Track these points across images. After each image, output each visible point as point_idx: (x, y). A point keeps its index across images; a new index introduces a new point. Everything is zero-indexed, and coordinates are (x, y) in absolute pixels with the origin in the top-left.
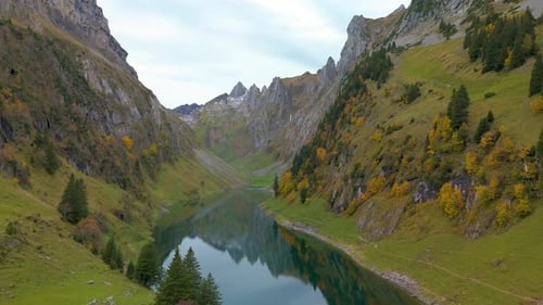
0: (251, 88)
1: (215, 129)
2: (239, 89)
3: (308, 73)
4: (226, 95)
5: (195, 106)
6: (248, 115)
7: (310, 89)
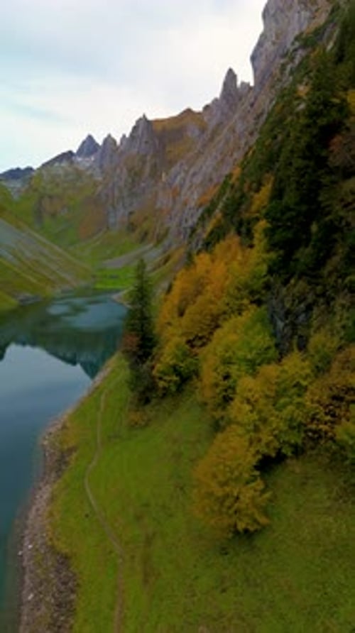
0: (106, 141)
1: (51, 197)
2: (89, 145)
3: (189, 111)
4: (70, 153)
5: (29, 169)
6: (100, 179)
7: (193, 132)
